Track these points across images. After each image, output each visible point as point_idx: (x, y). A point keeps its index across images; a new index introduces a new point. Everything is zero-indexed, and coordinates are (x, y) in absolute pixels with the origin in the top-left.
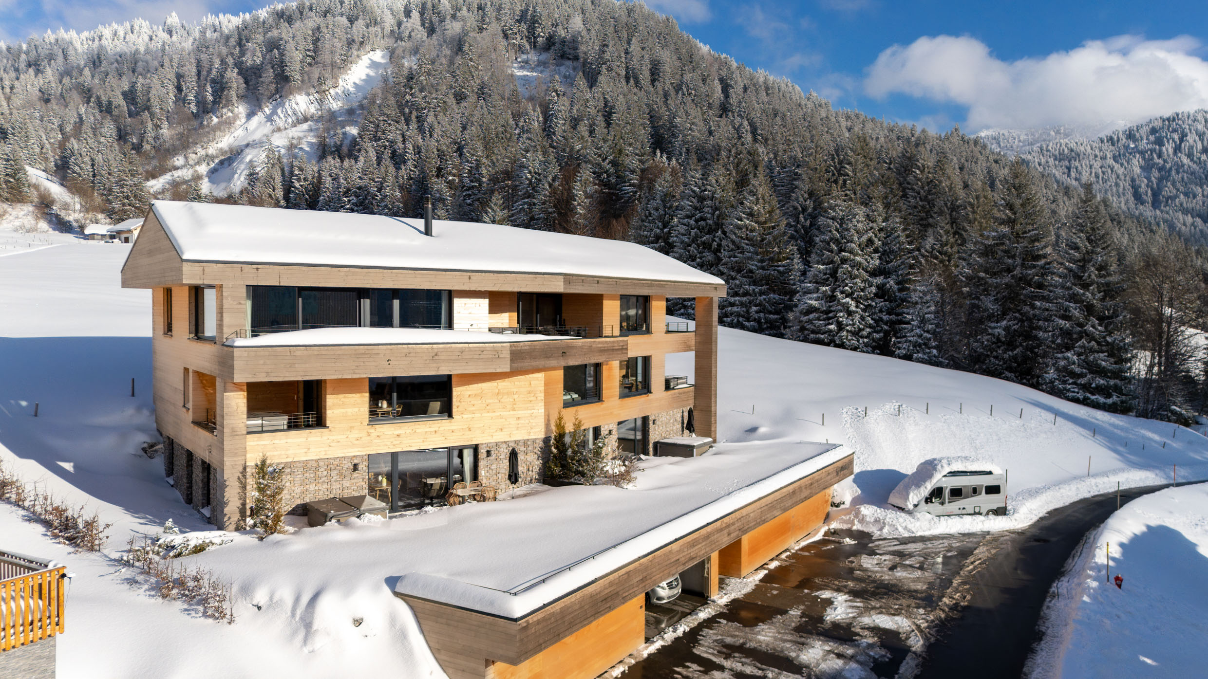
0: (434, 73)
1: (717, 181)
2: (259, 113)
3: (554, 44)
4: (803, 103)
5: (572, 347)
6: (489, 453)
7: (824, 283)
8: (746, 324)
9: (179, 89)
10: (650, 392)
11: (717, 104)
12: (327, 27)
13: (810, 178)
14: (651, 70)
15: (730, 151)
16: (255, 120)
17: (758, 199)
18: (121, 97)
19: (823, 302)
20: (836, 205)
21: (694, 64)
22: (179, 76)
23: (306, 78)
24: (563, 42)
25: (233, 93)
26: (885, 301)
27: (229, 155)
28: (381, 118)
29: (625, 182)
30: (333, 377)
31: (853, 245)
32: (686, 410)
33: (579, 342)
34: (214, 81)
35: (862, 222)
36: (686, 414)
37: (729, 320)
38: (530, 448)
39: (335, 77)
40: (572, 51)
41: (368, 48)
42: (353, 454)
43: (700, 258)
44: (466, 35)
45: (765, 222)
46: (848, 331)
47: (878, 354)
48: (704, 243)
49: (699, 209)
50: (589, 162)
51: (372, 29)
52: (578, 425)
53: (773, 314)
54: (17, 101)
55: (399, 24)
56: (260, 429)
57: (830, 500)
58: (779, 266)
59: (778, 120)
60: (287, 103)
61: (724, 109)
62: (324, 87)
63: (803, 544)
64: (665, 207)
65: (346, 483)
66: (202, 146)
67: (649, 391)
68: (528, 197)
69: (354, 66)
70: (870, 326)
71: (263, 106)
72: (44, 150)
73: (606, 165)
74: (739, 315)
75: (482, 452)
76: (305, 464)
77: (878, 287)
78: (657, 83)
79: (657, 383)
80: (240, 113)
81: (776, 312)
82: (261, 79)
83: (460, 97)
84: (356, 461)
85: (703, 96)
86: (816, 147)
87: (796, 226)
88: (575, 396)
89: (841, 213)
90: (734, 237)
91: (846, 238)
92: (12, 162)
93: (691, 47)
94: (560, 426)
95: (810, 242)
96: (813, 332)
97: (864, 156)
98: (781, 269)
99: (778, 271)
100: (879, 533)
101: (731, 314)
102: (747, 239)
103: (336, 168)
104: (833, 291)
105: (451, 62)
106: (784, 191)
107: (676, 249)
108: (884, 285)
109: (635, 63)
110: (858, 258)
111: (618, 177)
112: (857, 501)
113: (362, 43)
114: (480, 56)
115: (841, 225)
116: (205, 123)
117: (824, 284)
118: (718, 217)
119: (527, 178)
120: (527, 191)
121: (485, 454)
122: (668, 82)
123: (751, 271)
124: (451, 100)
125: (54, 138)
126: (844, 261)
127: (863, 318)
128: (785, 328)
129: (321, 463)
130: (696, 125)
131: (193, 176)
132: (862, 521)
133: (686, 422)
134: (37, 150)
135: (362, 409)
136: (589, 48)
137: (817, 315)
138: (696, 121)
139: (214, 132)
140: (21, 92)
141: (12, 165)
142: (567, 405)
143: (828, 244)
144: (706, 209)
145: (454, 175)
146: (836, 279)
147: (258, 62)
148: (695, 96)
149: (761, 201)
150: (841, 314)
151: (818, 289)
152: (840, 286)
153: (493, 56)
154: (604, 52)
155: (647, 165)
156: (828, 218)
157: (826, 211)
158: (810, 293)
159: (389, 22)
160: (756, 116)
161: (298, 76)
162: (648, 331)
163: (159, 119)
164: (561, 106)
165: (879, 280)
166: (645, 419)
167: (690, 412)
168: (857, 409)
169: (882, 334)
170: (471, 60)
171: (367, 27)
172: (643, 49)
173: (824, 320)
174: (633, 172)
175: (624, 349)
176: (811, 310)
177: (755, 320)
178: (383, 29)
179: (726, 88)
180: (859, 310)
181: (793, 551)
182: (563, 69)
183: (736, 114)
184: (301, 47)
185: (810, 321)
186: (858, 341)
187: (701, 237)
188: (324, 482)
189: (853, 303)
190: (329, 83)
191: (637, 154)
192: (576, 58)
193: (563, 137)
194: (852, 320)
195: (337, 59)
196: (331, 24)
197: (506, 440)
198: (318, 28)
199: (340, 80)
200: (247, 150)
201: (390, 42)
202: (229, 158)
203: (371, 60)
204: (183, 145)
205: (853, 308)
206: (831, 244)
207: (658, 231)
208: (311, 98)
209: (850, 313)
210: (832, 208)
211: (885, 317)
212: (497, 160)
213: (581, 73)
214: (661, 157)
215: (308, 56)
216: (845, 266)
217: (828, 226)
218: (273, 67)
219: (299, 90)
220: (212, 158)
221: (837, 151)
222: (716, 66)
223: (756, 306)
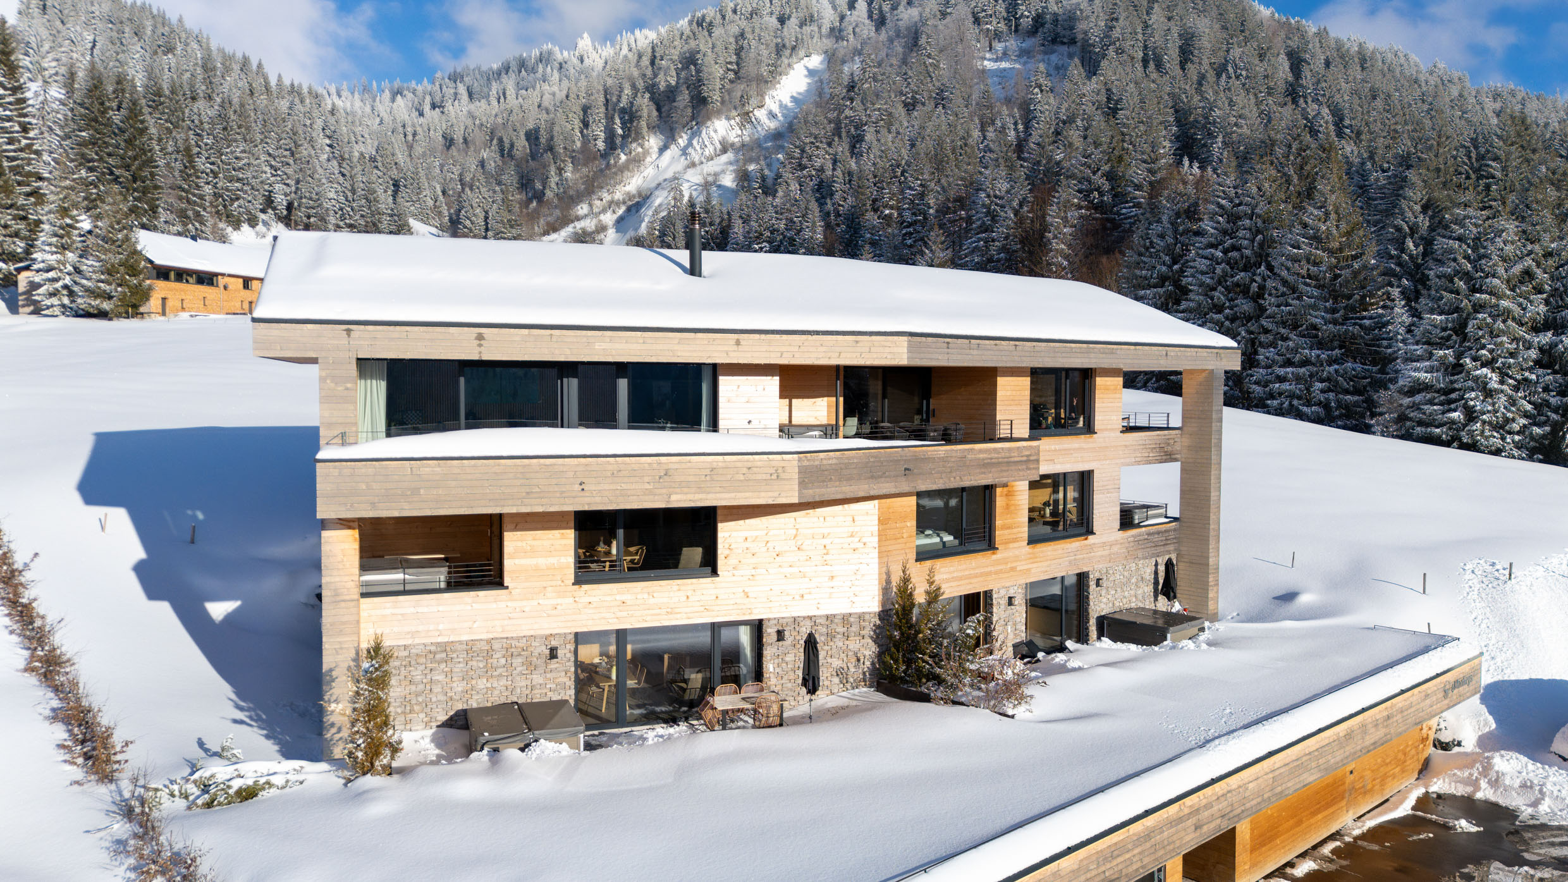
0: (880, 78)
1: (1259, 189)
2: (673, 147)
3: (1043, 25)
4: (1422, 78)
5: (926, 460)
6: (780, 635)
7: (1443, 344)
8: (1305, 409)
9: (586, 124)
10: (1092, 533)
11: (1281, 87)
12: (753, 32)
13: (1424, 181)
14: (1180, 47)
15: (1290, 147)
16: (668, 154)
17: (1327, 214)
18: (523, 137)
19: (1440, 374)
20: (1466, 217)
21: (1247, 33)
22: (585, 109)
23: (727, 97)
24: (1056, 20)
25: (643, 124)
26: (1555, 372)
27: (637, 200)
28: (808, 140)
29: (1127, 202)
30: (514, 510)
31: (1496, 281)
32: (1162, 561)
33: (942, 450)
34: (623, 111)
35: (1512, 243)
36: (1162, 569)
37: (1275, 403)
38: (854, 629)
39: (762, 95)
40: (1067, 33)
41: (802, 53)
42: (548, 632)
43: (1231, 308)
44: (924, 24)
45: (1341, 250)
46: (1484, 422)
47: (1541, 461)
48: (1237, 285)
49: (1231, 234)
50: (1072, 176)
51: (807, 29)
52: (934, 596)
53: (1352, 394)
54: (418, 150)
55: (842, 18)
56: (401, 588)
57: (1432, 736)
58: (1364, 318)
59: (1379, 103)
60: (704, 132)
61: (1293, 93)
62: (747, 108)
63: (1370, 823)
64: (1176, 231)
65: (537, 679)
66: (608, 190)
67: (1090, 531)
68: (986, 231)
69: (784, 77)
70: (1526, 415)
71: (677, 137)
72: (437, 204)
73: (1099, 180)
74: (1292, 396)
75: (770, 633)
76: (470, 648)
77: (1541, 349)
78: (1189, 65)
79: (1105, 513)
80: (651, 148)
81: (1357, 392)
82: (675, 104)
83: (910, 106)
84: (554, 643)
85: (1260, 77)
86: (1439, 137)
87: (1399, 257)
88: (947, 538)
89: (1475, 230)
90: (1284, 273)
91: (1482, 271)
92: (396, 218)
93: (1244, 10)
94: (905, 593)
95: (1421, 281)
96: (1420, 423)
97: (1522, 146)
98: (1367, 322)
99: (1361, 326)
100: (1530, 810)
101: (1280, 394)
102: (1309, 277)
103: (748, 207)
104: (1459, 356)
105: (904, 62)
106: (1384, 207)
107: (1192, 296)
108: (1553, 345)
109: (1157, 39)
110: (1504, 303)
111: (1115, 196)
112: (1489, 743)
113: (794, 48)
114: (941, 51)
115: (1475, 249)
116: (612, 162)
117: (1441, 346)
118: (1261, 245)
119: (984, 205)
120: (984, 223)
121: (775, 637)
122: (1205, 62)
123: (1314, 327)
124: (900, 111)
125: (453, 189)
126: (1478, 307)
127: (1512, 402)
128: (1373, 415)
129: (496, 646)
130: (1245, 119)
131: (596, 226)
132: (1495, 783)
133: (1161, 581)
134: (431, 203)
135: (563, 560)
136: (1092, 26)
137: (1429, 396)
138: (1246, 112)
139: (622, 172)
140: (423, 139)
141: (395, 222)
142: (923, 555)
143: (1452, 281)
144: (1241, 233)
145: (892, 208)
146: (1465, 337)
147: (673, 83)
148: (1247, 77)
149: (1333, 216)
150: (1473, 394)
151: (1431, 355)
152: (1470, 349)
153: (960, 48)
154: (1111, 28)
155: (1159, 176)
156: (1450, 238)
157: (1446, 227)
158: (1418, 361)
159: (829, 17)
160: (1344, 99)
161: (716, 97)
162: (1089, 429)
163: (563, 161)
164: (1047, 107)
165: (1546, 338)
166: (1082, 578)
167: (1169, 565)
168: (1493, 564)
169: (1548, 429)
170: (929, 56)
171: (801, 27)
172: (1169, 19)
173: (1441, 404)
174: (1138, 187)
175: (1032, 460)
176: (1417, 388)
177: (1319, 404)
178: (820, 28)
179: (1296, 62)
180: (1505, 387)
181: (1348, 839)
182: (1054, 58)
183: (1309, 100)
184: (721, 60)
185: (1416, 407)
186: (1503, 439)
187: (1232, 276)
188: (500, 675)
189: (1495, 377)
190: (754, 102)
191: (1145, 162)
192: (1073, 41)
193: (1038, 144)
194: (1493, 404)
195: (764, 71)
196: (757, 26)
197: (811, 614)
198: (742, 35)
199: (767, 98)
200: (657, 193)
201: (828, 43)
202: (638, 203)
203: (807, 68)
204: (589, 190)
205: (1494, 384)
206: (1456, 279)
207: (1164, 268)
208: (732, 122)
209: (1489, 393)
210: (1460, 222)
211: (1554, 401)
212: (949, 185)
213: (1077, 60)
214: (1191, 166)
215: (729, 70)
216: (1480, 316)
217: (1451, 251)
218: (688, 88)
219: (718, 113)
220: (618, 204)
221: (1474, 141)
222: (1283, 34)
223: (1322, 381)
